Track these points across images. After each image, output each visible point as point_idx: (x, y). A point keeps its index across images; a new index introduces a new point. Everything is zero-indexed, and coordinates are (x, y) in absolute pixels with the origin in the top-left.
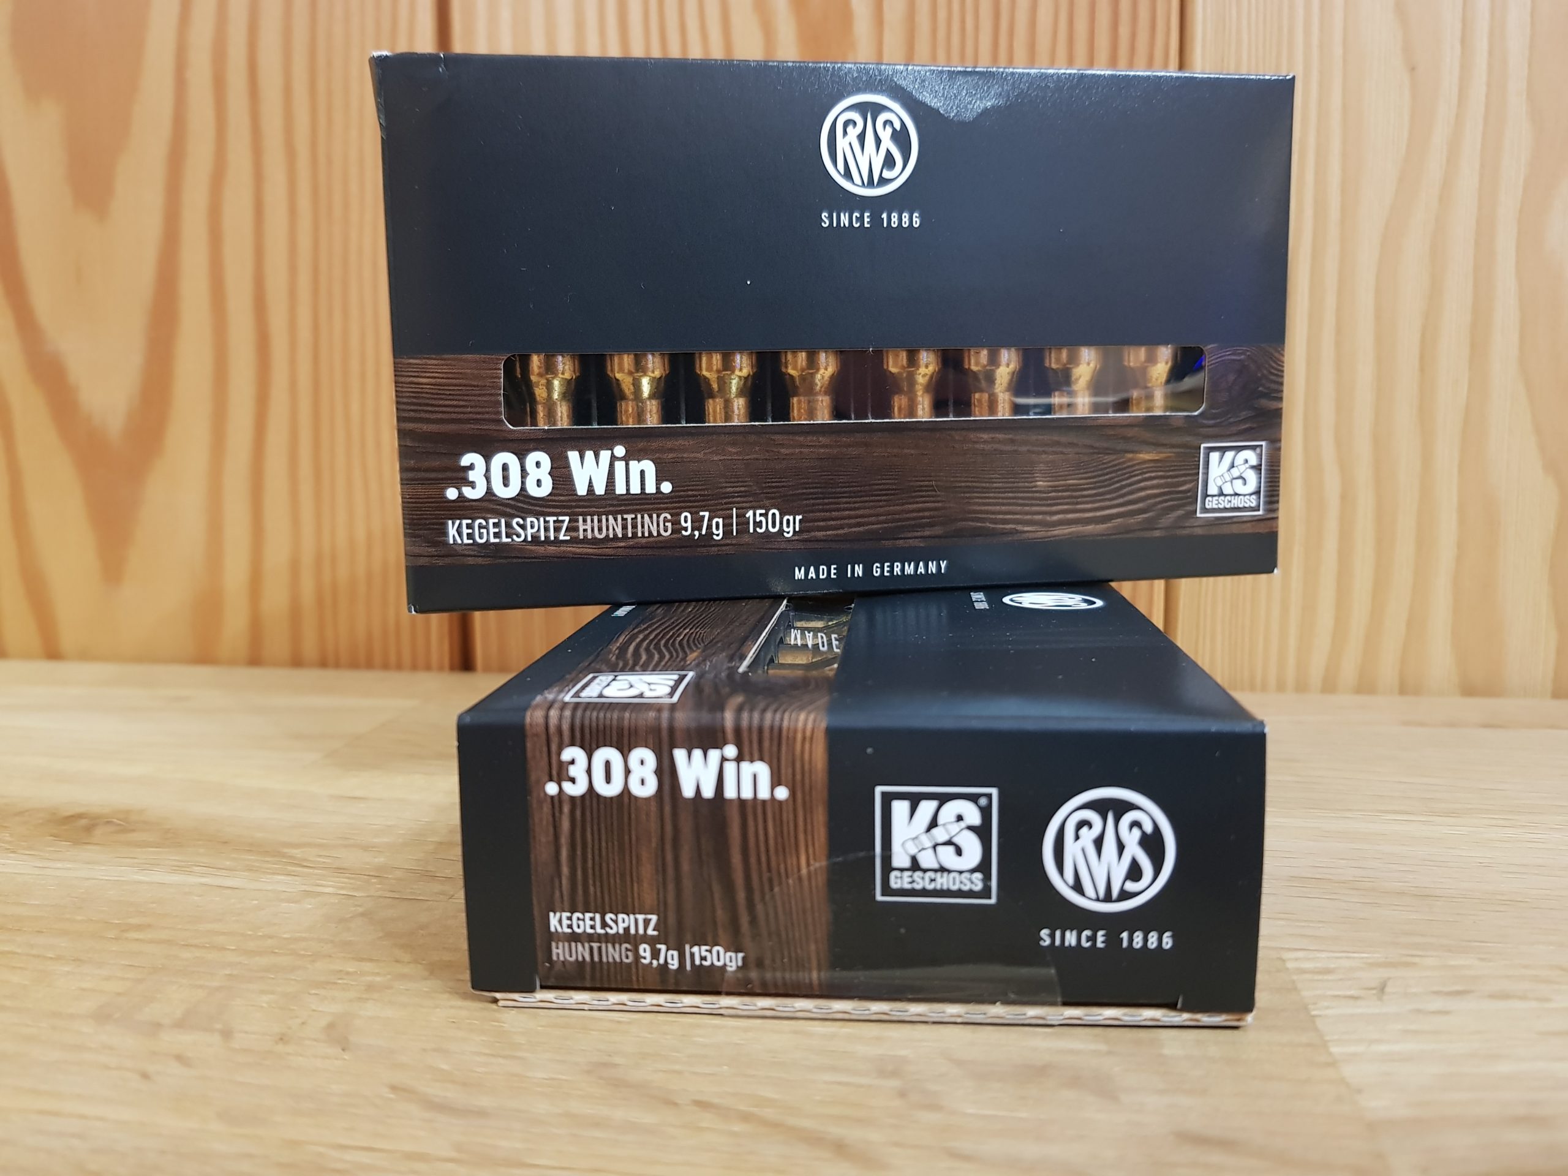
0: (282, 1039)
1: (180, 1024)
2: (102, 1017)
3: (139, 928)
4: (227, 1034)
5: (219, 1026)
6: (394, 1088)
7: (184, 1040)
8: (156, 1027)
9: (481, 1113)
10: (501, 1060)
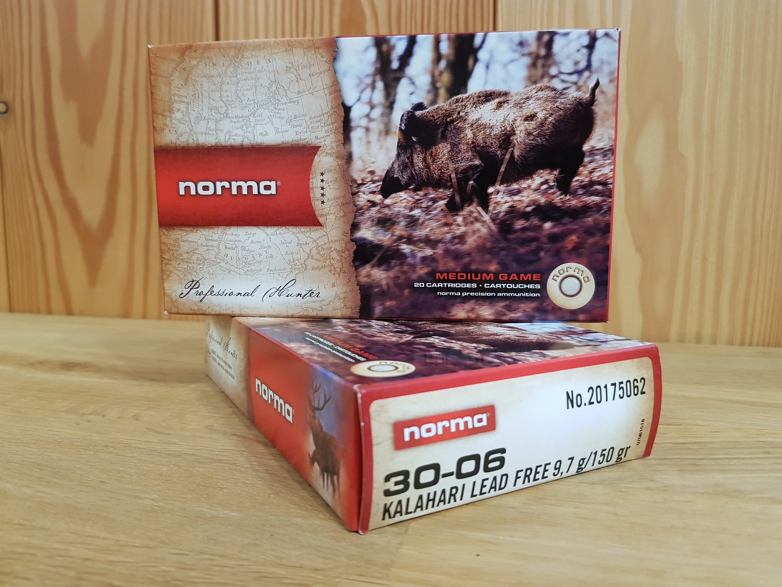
0: (119, 418)
1: (90, 414)
2: (68, 412)
3: (84, 392)
4: (104, 416)
5: (102, 414)
6: (147, 429)
7: (91, 417)
8: (83, 414)
9: (169, 434)
10: (181, 424)
